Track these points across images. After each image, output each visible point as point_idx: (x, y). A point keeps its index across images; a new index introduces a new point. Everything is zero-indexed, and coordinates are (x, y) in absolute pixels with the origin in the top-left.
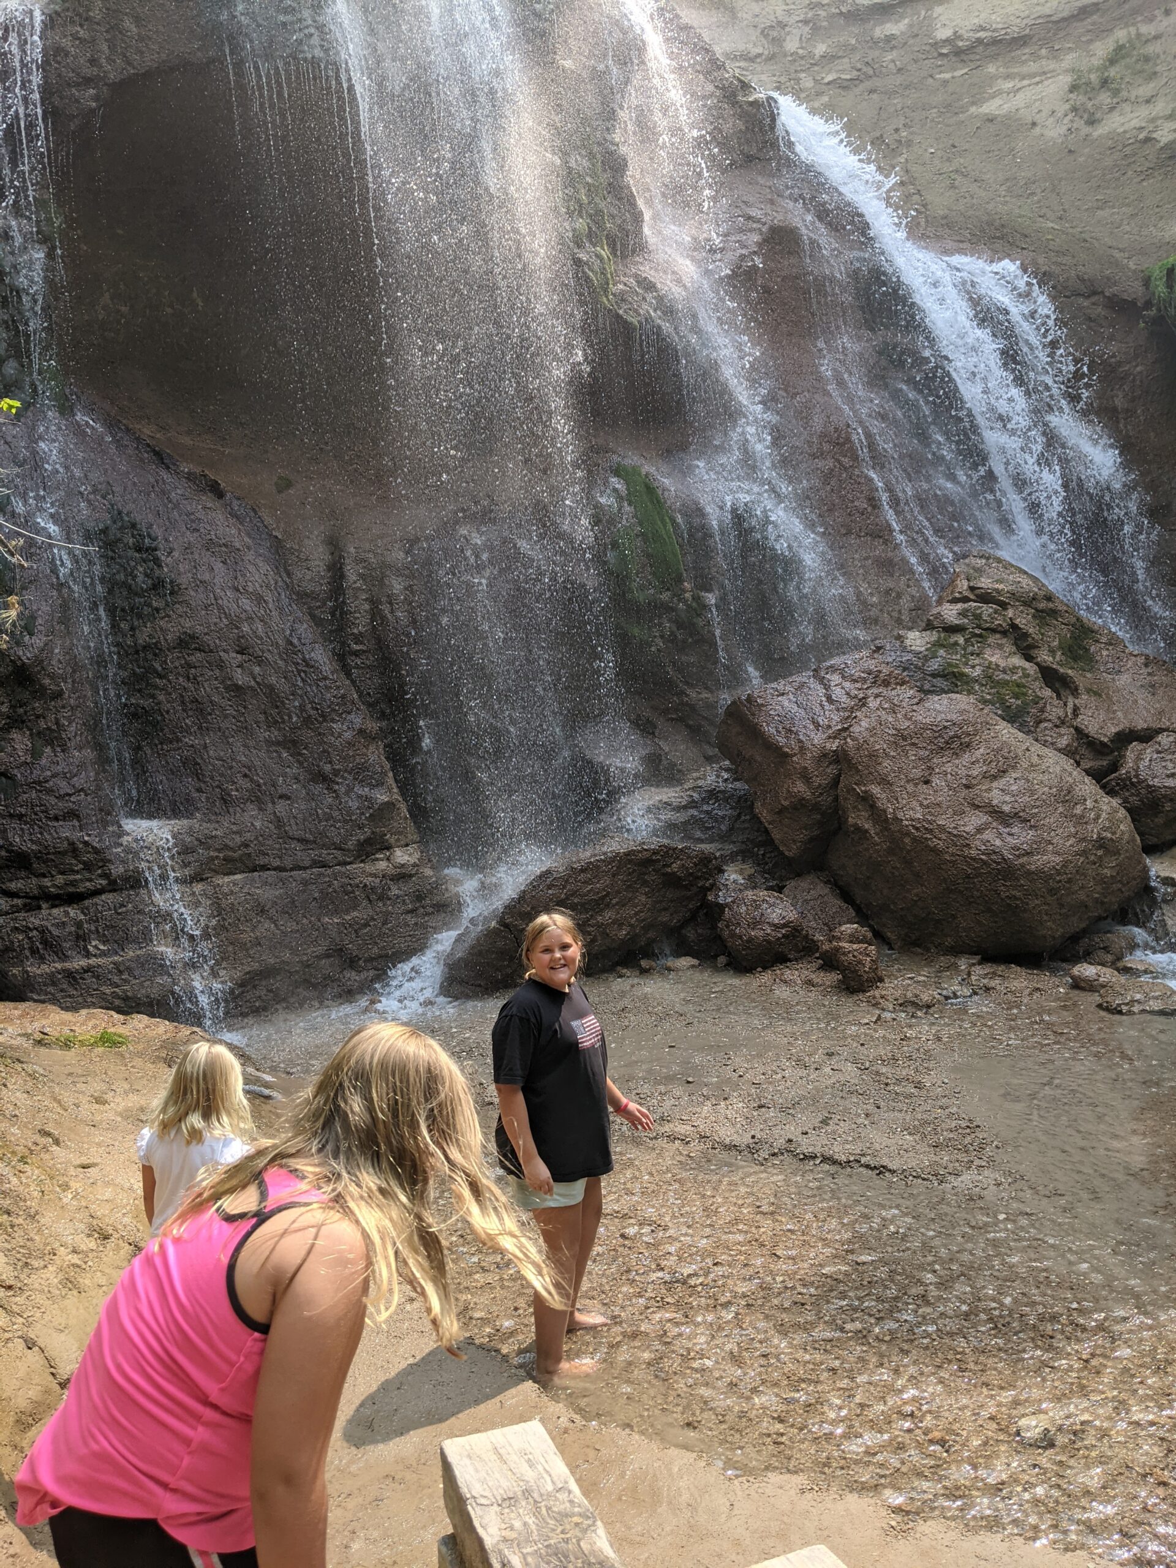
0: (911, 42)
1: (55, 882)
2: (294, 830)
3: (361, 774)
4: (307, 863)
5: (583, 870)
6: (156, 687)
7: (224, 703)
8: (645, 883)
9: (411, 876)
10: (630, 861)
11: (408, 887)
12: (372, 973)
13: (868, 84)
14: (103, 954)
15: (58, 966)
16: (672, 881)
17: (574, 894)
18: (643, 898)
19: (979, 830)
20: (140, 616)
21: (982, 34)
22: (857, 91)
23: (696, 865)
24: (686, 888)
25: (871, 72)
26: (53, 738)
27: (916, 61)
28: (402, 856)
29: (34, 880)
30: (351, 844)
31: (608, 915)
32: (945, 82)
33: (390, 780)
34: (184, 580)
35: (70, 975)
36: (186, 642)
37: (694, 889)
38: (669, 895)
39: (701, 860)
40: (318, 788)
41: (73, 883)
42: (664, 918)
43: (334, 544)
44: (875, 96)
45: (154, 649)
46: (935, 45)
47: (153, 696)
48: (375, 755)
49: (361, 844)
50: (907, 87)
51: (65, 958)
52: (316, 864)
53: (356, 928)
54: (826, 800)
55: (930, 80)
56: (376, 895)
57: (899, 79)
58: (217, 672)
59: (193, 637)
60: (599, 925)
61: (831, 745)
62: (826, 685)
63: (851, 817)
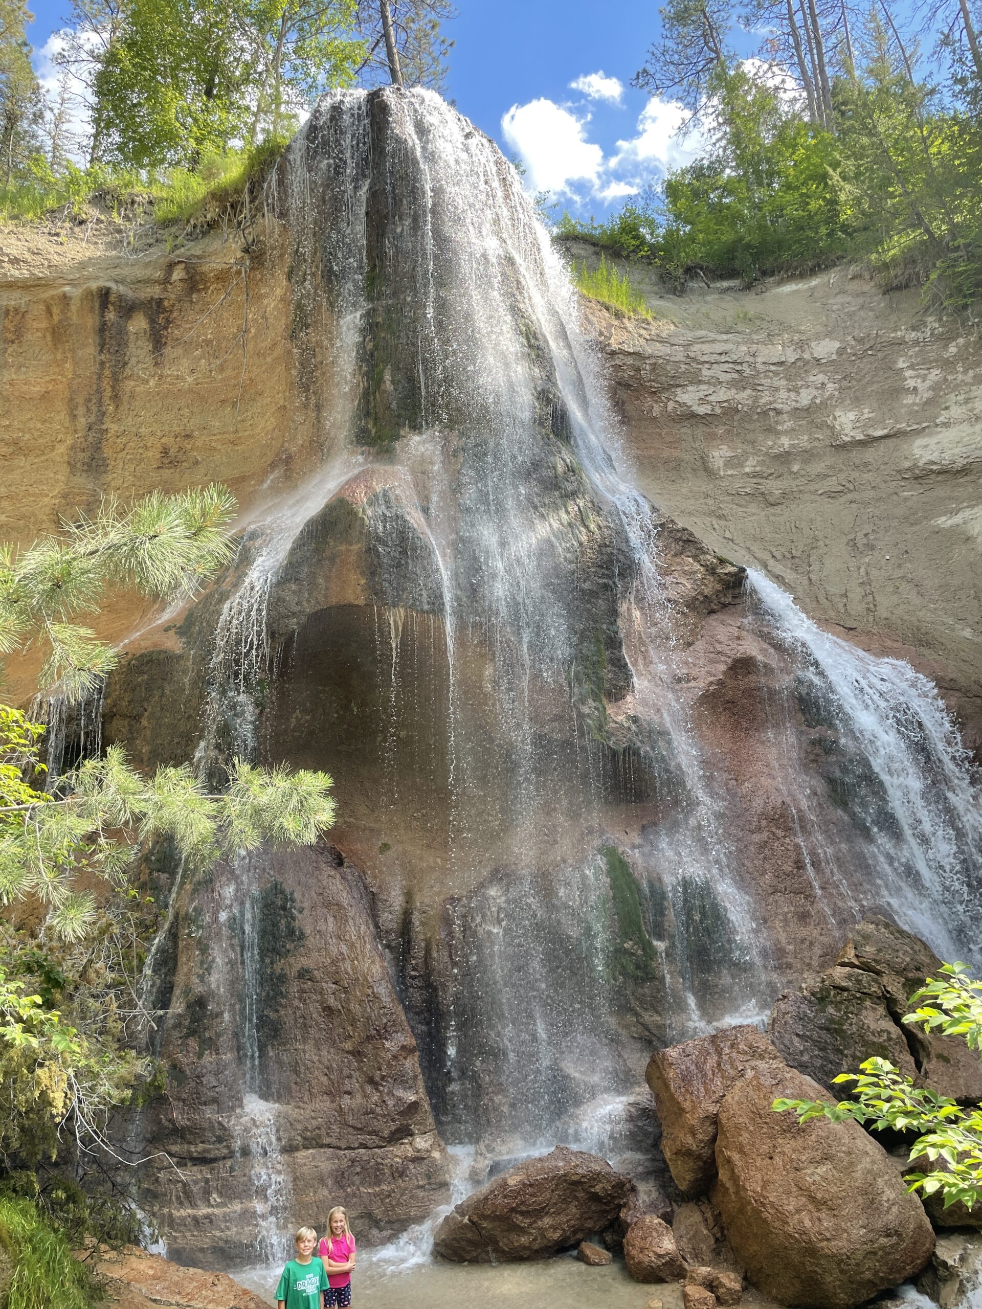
0: (883, 467)
1: (196, 1149)
2: (350, 1119)
3: (401, 1080)
4: (356, 1145)
5: (531, 1185)
6: (281, 1005)
7: (320, 1020)
8: (576, 1198)
9: (424, 1159)
10: (565, 1181)
11: (422, 1169)
12: (390, 1232)
13: (850, 496)
14: (218, 1206)
15: (190, 1211)
16: (595, 1197)
17: (523, 1203)
18: (574, 1210)
19: (798, 1211)
20: (278, 954)
21: (934, 467)
22: (842, 500)
23: (613, 1187)
24: (605, 1204)
25: (852, 488)
26: (210, 1044)
27: (885, 482)
28: (421, 1142)
29: (186, 1146)
30: (386, 1133)
31: (547, 1221)
32: (906, 499)
33: (421, 1083)
34: (308, 930)
35: (196, 1220)
36: (304, 974)
37: (612, 1205)
38: (593, 1208)
39: (618, 1184)
40: (369, 1089)
41: (208, 1151)
42: (589, 1224)
43: (409, 896)
44: (854, 505)
45: (282, 978)
46: (899, 471)
47: (277, 1011)
48: (411, 1064)
49: (393, 1134)
50: (878, 500)
51: (193, 1205)
52: (364, 1146)
53: (383, 1197)
54: (706, 1152)
55: (895, 497)
56: (400, 1173)
57: (872, 494)
58: (319, 997)
59: (307, 971)
60: (540, 1229)
61: (713, 1109)
62: (719, 1053)
63: (721, 1172)
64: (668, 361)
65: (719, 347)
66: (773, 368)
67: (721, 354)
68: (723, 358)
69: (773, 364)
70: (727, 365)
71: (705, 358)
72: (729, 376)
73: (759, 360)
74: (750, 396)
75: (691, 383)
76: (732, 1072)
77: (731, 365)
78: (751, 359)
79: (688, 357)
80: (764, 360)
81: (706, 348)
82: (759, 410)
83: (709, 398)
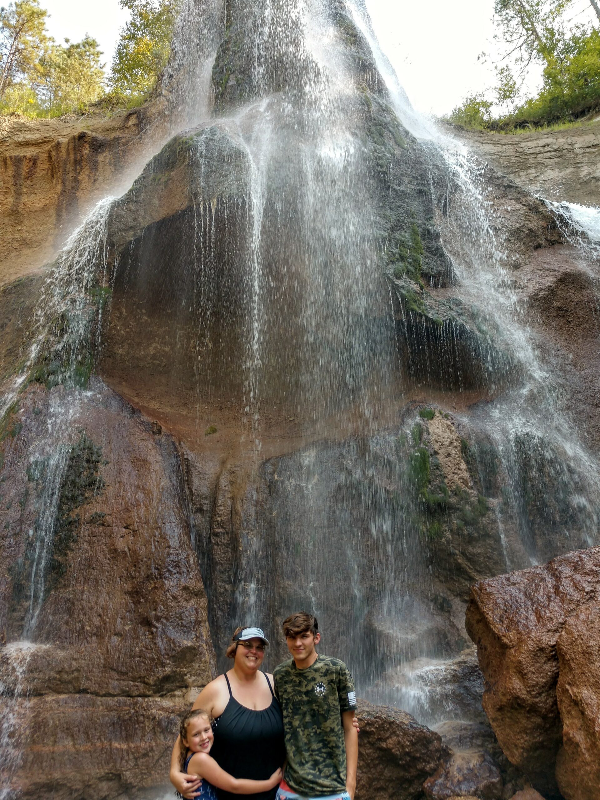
2: (115, 662)
4: (117, 692)
6: (70, 549)
20: (76, 502)
30: (153, 680)
36: (96, 519)
45: (76, 523)
47: (66, 555)
48: (195, 608)
54: (544, 701)
56: (161, 728)
58: (108, 540)
59: (100, 517)
61: (550, 640)
62: (557, 577)
63: (567, 722)
64: (501, 156)
65: (542, 142)
66: (588, 150)
67: (544, 146)
68: (547, 149)
69: (588, 147)
70: (549, 154)
71: (531, 151)
72: (552, 160)
73: (577, 146)
74: (572, 173)
75: (521, 169)
76: (577, 596)
77: (553, 153)
78: (570, 147)
79: (517, 151)
80: (580, 145)
81: (531, 144)
82: (581, 181)
83: (537, 178)
